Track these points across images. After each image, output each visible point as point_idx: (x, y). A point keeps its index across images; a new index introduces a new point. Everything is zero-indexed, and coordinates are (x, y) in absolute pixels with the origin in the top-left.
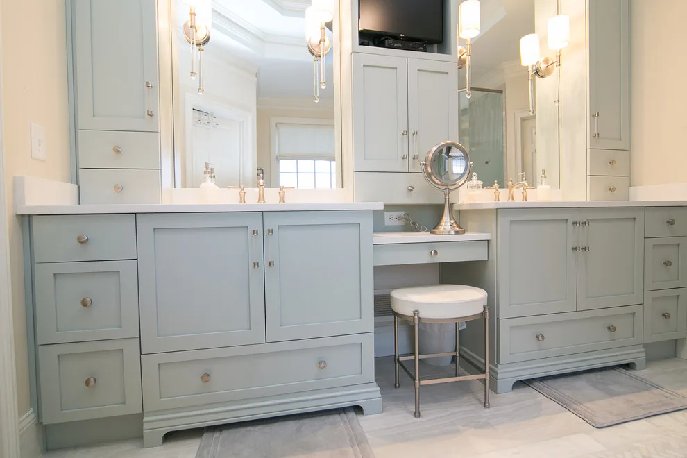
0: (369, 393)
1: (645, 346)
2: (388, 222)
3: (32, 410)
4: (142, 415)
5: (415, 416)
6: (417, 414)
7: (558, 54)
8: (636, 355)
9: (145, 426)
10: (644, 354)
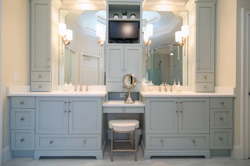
0: (99, 153)
1: (210, 150)
2: (121, 96)
3: (9, 146)
4: (35, 151)
5: (111, 161)
6: (112, 161)
7: (185, 39)
8: (206, 153)
9: (35, 154)
10: (210, 153)
